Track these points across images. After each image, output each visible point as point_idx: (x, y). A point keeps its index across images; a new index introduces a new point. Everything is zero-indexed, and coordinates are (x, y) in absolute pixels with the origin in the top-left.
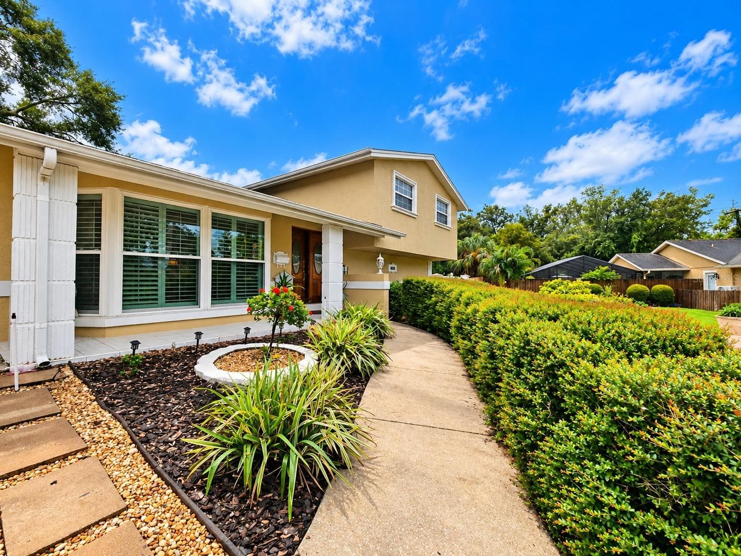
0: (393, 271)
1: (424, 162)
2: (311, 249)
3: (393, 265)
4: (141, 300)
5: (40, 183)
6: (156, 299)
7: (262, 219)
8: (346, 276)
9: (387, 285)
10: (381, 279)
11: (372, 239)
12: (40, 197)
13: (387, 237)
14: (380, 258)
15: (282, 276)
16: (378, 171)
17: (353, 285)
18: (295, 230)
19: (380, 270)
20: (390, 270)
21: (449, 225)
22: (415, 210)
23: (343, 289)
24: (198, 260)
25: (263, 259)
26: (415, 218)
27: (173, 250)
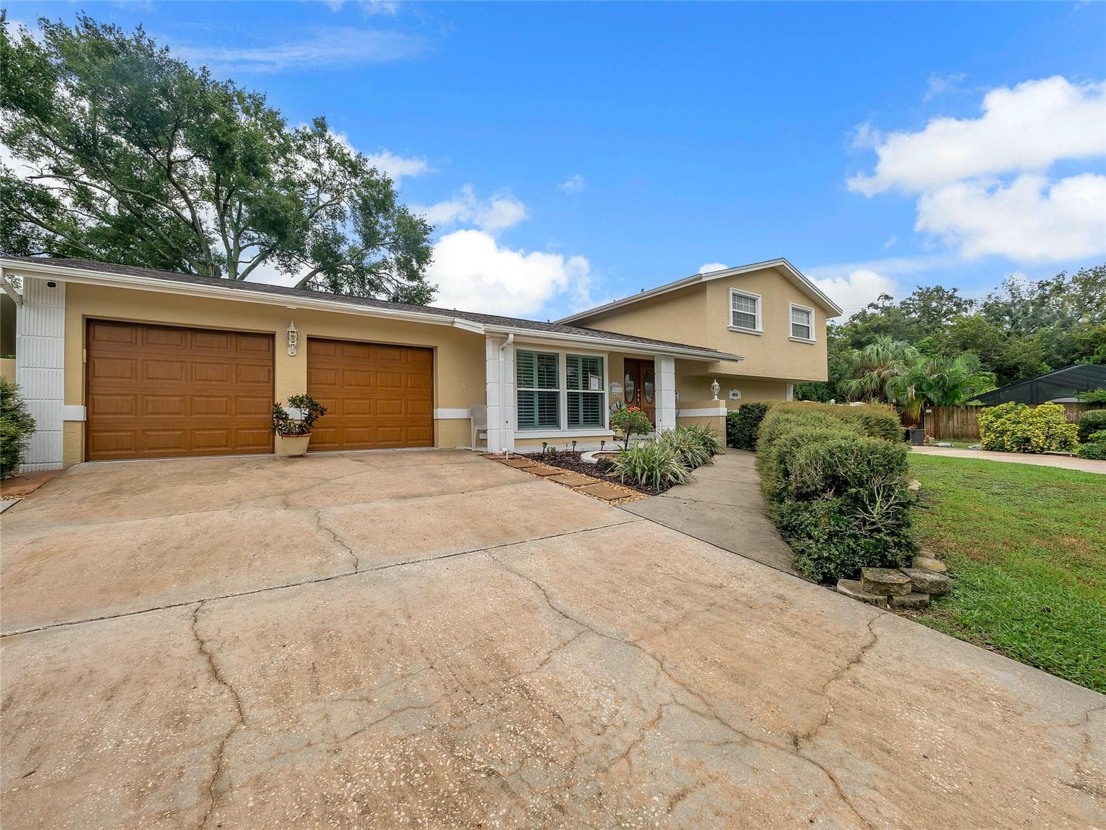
0: (735, 398)
1: (773, 268)
2: (642, 378)
3: (736, 391)
4: (525, 422)
5: (500, 352)
6: (533, 422)
7: (600, 355)
8: (679, 406)
9: (723, 411)
10: (717, 405)
11: (705, 364)
12: (501, 360)
13: (722, 362)
14: (716, 383)
15: (618, 405)
16: (711, 293)
17: (686, 413)
18: (627, 361)
19: (716, 396)
20: (731, 397)
21: (813, 338)
22: (759, 328)
23: (676, 417)
24: (558, 392)
25: (603, 390)
26: (759, 336)
27: (540, 386)
